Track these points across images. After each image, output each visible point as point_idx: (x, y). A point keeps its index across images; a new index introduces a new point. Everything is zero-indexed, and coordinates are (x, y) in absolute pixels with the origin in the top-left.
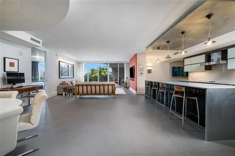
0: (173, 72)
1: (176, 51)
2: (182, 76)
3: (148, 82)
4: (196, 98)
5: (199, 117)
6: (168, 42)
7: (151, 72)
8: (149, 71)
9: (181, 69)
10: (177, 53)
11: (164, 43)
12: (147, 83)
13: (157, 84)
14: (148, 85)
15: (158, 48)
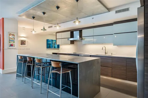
0: (47, 44)
1: (51, 25)
2: (55, 48)
3: (21, 57)
4: (70, 72)
5: (71, 88)
6: (44, 13)
7: (25, 44)
8: (23, 43)
9: (54, 42)
10: (51, 27)
11: (40, 13)
12: (19, 58)
13: (32, 59)
14: (21, 60)
15: (34, 18)
